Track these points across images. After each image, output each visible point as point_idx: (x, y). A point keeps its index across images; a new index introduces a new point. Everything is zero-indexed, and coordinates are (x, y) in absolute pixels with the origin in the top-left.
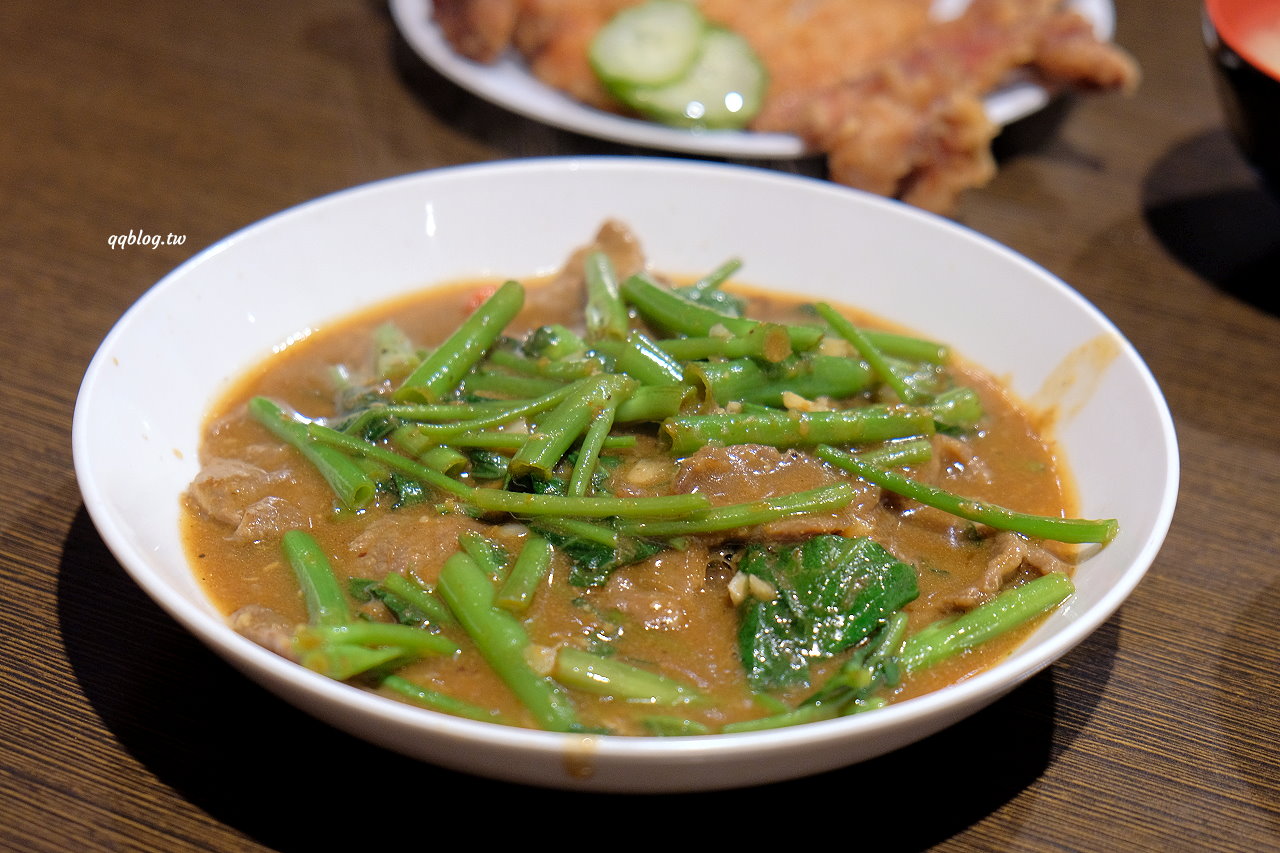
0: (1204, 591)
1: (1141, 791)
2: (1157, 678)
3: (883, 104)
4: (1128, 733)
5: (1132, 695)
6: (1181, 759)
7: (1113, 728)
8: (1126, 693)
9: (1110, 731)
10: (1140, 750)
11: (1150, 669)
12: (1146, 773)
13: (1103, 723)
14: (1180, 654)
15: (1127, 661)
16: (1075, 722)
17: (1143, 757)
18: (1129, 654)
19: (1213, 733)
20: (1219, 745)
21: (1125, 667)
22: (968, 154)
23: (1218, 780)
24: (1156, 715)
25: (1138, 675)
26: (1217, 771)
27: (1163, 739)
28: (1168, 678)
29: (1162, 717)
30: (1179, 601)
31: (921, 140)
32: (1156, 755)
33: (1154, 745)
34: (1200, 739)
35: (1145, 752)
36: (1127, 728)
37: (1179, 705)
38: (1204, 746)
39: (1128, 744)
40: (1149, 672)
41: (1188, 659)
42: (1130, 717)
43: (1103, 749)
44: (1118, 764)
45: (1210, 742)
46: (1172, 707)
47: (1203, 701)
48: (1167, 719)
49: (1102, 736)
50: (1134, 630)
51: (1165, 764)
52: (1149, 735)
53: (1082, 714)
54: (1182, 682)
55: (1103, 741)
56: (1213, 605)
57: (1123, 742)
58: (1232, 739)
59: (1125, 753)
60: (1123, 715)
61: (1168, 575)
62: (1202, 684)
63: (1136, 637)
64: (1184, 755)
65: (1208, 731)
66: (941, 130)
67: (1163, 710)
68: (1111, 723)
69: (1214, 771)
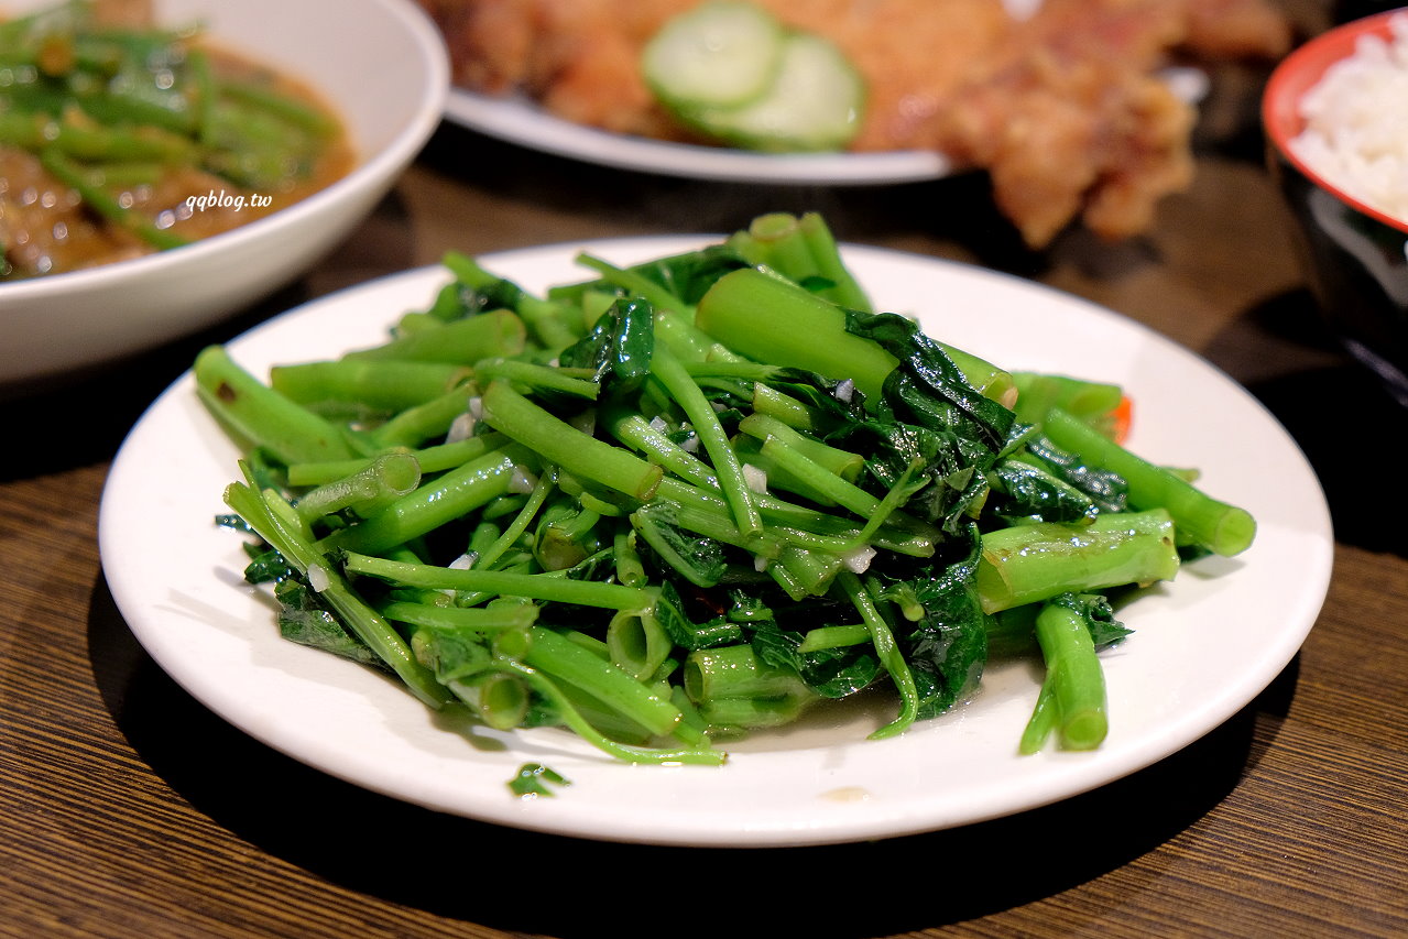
0: (1374, 702)
1: (1279, 931)
2: (1306, 801)
3: (1040, 101)
4: (1266, 865)
5: (1274, 820)
6: (1332, 895)
7: (1247, 858)
8: (1266, 819)
9: (1244, 863)
10: (1280, 885)
11: (1299, 790)
12: (1286, 911)
13: (1235, 853)
14: (1338, 775)
15: (1271, 782)
16: (1200, 851)
17: (1284, 892)
18: (1273, 773)
19: (1376, 866)
20: (1384, 880)
21: (1266, 789)
22: (1161, 152)
23: (1379, 919)
24: (1303, 844)
25: (1283, 798)
26: (1378, 910)
27: (1311, 872)
28: (1321, 802)
29: (1310, 846)
30: (1340, 713)
31: (1101, 139)
32: (1300, 891)
33: (1298, 879)
34: (1358, 872)
35: (1287, 887)
36: (1266, 859)
37: (1333, 833)
38: (1363, 880)
39: (1266, 877)
40: (1297, 795)
41: (1349, 780)
42: (1271, 847)
43: (1234, 883)
44: (1251, 900)
45: (1372, 876)
46: (1325, 835)
47: (1365, 828)
48: (1319, 849)
49: (1232, 869)
50: (1281, 745)
51: (1313, 901)
52: (1292, 866)
53: (1207, 842)
54: (1339, 806)
55: (1233, 874)
56: (1384, 718)
57: (1259, 875)
58: (1399, 872)
59: (1261, 887)
60: (1262, 844)
61: (1329, 683)
62: (1363, 809)
63: (1283, 754)
64: (1337, 890)
65: (1369, 863)
66: (1128, 124)
67: (1312, 839)
68: (1245, 853)
69: (1374, 909)
